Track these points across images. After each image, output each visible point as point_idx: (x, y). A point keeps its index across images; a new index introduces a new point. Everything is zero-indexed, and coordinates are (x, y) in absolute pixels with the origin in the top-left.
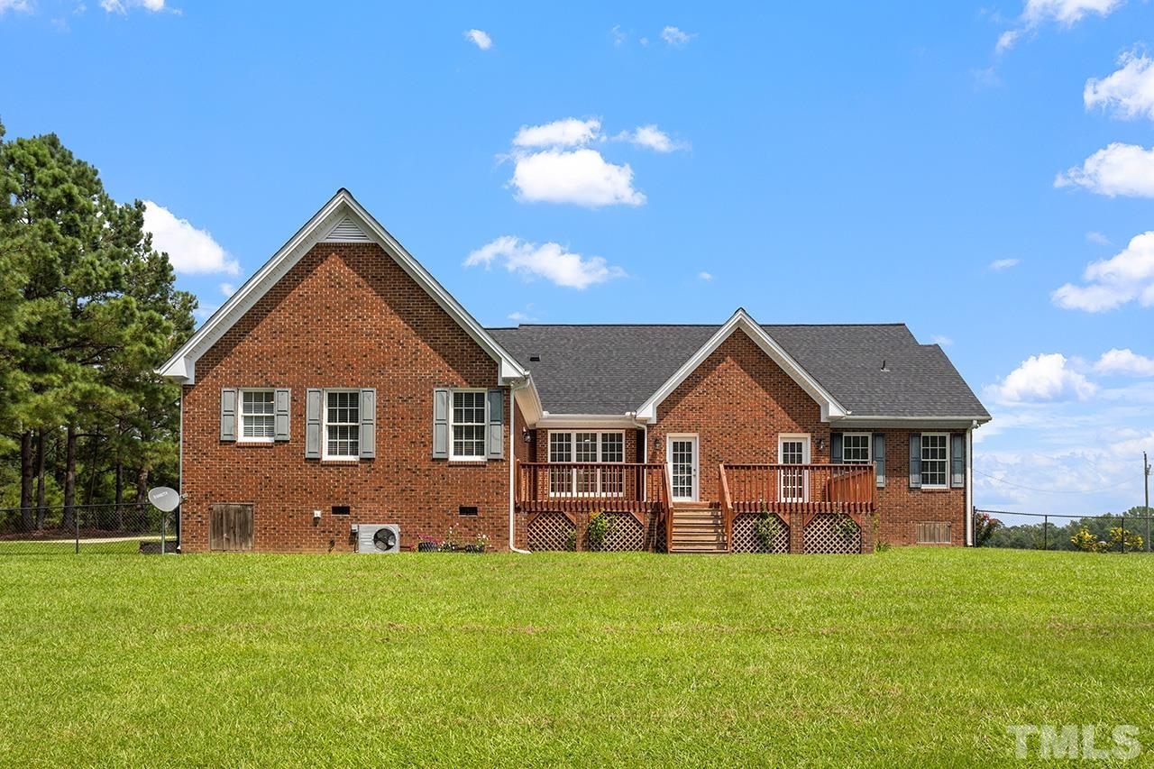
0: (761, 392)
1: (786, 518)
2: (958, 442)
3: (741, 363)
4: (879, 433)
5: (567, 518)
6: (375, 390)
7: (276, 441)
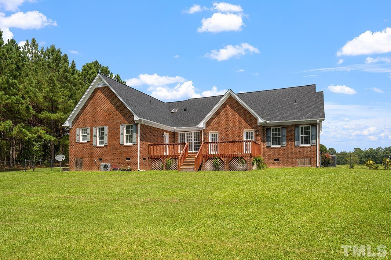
0: (238, 116)
1: (223, 159)
2: (314, 128)
3: (231, 107)
4: (284, 127)
5: (161, 160)
6: (107, 126)
7: (87, 142)
